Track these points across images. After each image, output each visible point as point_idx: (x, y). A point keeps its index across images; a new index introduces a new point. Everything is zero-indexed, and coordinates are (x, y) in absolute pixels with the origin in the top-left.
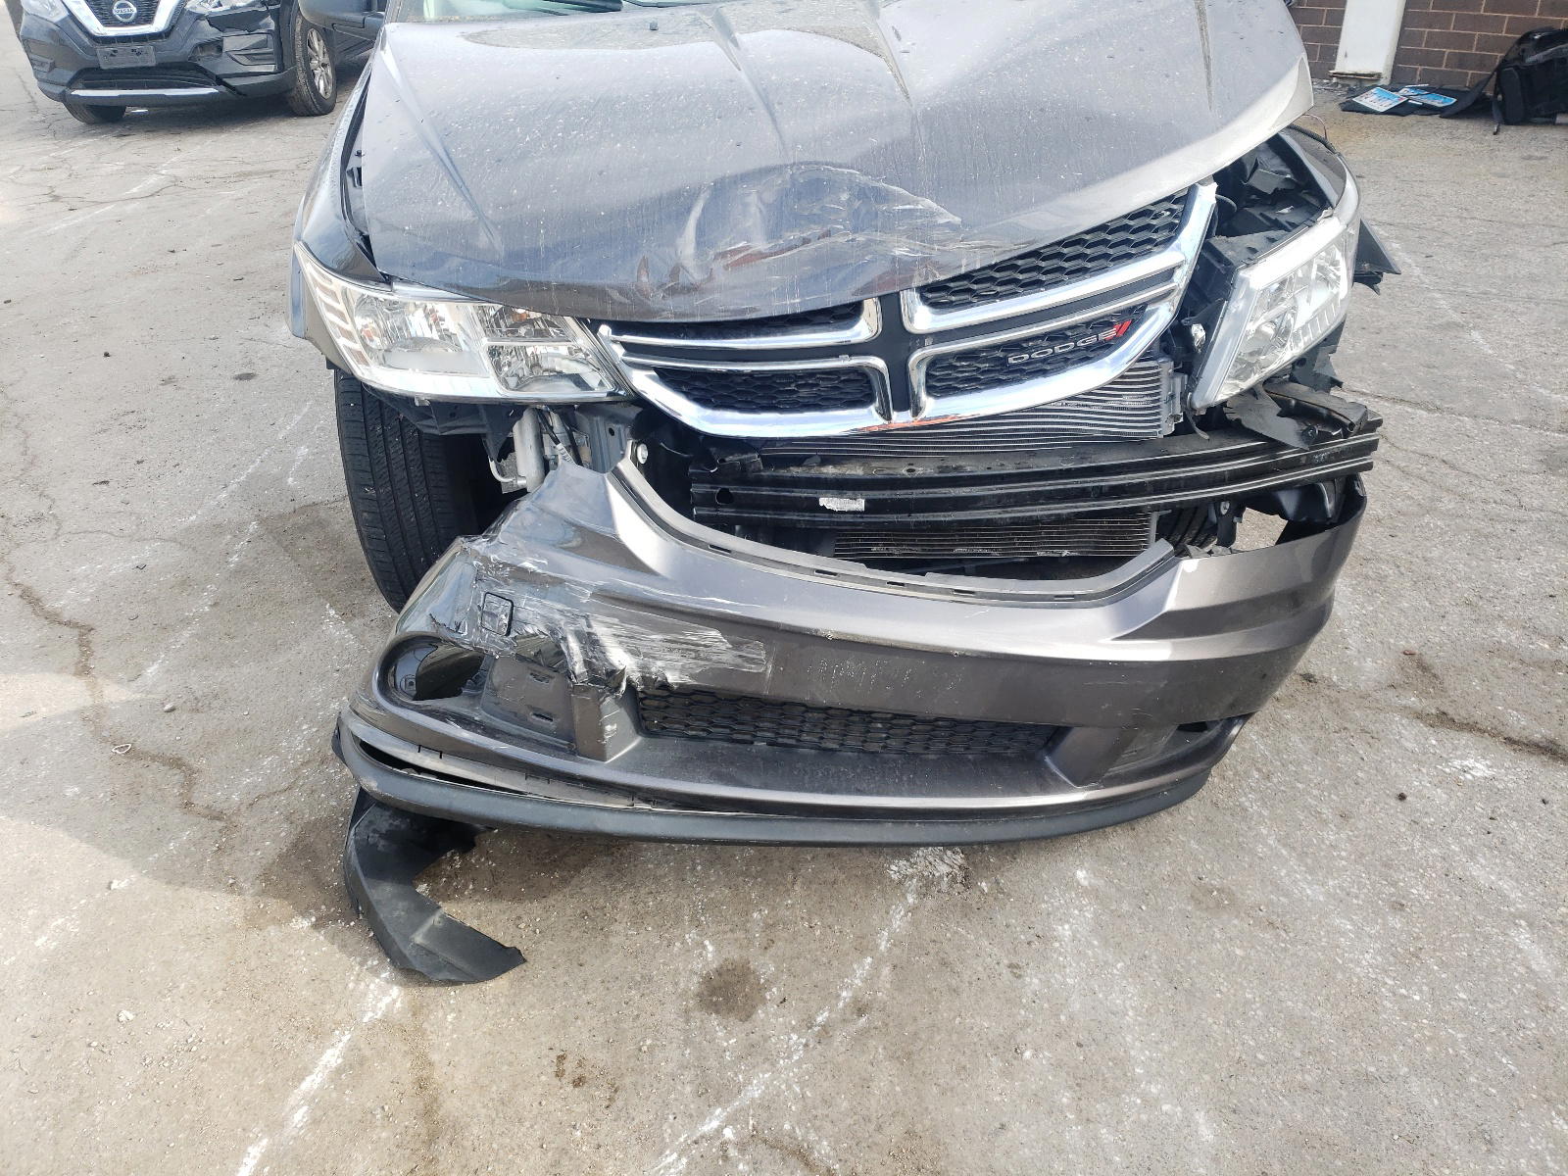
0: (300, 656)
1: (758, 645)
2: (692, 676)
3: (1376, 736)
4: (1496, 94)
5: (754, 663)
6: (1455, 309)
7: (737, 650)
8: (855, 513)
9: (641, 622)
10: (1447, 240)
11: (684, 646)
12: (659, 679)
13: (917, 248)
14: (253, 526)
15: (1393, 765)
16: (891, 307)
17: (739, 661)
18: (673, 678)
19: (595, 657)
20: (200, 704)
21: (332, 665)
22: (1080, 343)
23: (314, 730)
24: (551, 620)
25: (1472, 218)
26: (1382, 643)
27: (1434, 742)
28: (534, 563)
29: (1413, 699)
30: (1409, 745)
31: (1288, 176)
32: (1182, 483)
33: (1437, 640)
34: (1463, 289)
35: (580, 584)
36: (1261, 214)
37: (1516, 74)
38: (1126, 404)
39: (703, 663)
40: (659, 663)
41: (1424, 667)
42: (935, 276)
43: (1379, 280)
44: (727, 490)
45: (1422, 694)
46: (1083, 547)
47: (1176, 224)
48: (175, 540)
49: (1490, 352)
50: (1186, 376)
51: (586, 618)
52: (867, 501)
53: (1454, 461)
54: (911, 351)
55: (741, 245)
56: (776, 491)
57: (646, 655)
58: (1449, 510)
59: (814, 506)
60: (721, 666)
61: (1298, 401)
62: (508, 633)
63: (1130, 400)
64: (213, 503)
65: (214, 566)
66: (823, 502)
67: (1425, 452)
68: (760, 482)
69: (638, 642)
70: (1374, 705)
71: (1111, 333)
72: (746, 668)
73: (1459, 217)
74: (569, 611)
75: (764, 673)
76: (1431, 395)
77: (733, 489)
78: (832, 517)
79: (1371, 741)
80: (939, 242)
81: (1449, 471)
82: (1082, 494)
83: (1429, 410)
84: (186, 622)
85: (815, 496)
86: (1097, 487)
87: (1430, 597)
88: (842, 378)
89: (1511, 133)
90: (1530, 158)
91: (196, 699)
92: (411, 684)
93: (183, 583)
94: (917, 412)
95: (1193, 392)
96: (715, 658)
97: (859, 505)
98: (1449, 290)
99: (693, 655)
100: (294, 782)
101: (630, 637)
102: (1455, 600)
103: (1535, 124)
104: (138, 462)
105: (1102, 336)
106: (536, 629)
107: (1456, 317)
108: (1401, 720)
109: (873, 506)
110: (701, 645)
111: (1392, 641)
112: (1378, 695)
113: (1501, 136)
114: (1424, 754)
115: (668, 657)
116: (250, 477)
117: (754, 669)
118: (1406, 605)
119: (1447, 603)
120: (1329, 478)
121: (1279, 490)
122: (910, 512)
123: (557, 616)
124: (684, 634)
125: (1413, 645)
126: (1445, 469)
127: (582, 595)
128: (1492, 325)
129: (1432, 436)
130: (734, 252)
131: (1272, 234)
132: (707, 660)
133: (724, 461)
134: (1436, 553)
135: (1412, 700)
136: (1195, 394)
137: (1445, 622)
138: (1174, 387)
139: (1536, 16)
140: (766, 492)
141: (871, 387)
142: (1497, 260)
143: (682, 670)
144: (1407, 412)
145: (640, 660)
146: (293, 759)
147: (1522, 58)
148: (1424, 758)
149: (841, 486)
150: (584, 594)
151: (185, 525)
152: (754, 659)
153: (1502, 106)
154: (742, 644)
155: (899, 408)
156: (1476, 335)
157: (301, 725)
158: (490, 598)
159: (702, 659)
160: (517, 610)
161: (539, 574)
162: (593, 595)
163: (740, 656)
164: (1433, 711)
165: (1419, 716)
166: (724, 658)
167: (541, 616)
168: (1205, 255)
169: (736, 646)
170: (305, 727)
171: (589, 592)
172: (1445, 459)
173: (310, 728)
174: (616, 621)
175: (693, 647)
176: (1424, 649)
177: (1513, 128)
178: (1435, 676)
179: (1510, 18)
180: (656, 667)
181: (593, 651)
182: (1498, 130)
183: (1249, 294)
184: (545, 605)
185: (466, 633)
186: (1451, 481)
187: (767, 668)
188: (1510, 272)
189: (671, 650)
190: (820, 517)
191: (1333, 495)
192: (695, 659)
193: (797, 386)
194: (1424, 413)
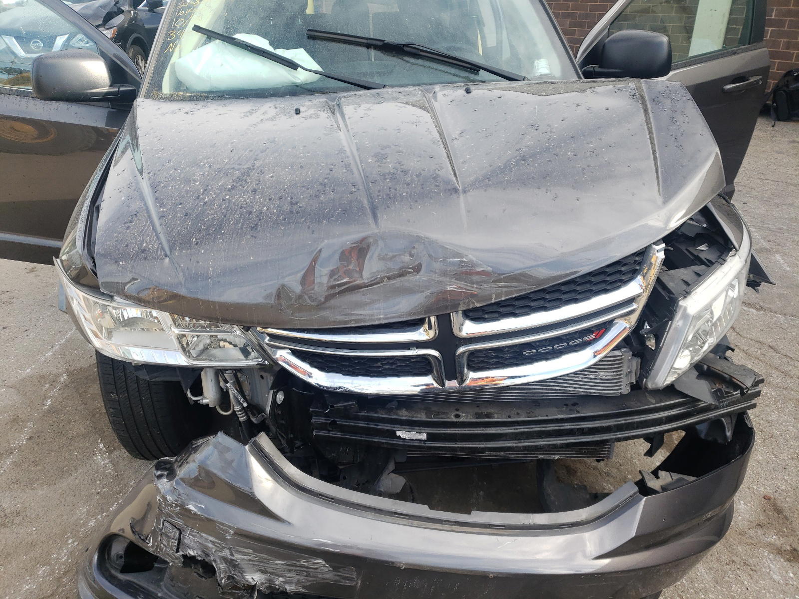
0: (77, 481)
1: (352, 569)
2: (304, 587)
3: (754, 568)
4: (773, 103)
5: (348, 580)
6: (764, 238)
7: (336, 571)
8: (420, 440)
9: (268, 552)
10: (754, 193)
11: (298, 568)
12: (281, 589)
13: (462, 286)
14: (64, 378)
15: (768, 594)
16: (445, 323)
17: (337, 578)
18: (289, 588)
19: (236, 575)
20: (7, 520)
21: (96, 489)
22: (571, 343)
23: (76, 543)
24: (206, 547)
25: (766, 179)
26: (749, 489)
27: (791, 575)
28: (196, 506)
29: (774, 537)
30: (776, 577)
31: (705, 225)
32: (635, 425)
33: (784, 487)
34: (767, 225)
35: (226, 526)
36: (687, 250)
37: (784, 94)
38: (600, 377)
39: (310, 579)
40: (281, 579)
41: (779, 511)
42: (474, 303)
43: (759, 285)
44: (336, 421)
45: (779, 533)
46: (568, 454)
47: (637, 270)
48: (14, 387)
49: (788, 269)
50: (640, 360)
51: (230, 549)
52: (428, 434)
53: (777, 347)
54: (457, 347)
55: (345, 280)
56: (367, 424)
57: (272, 573)
58: (777, 384)
59: (393, 434)
60: (325, 581)
61: (709, 367)
62: (177, 551)
63: (602, 374)
64: (43, 359)
65: (35, 408)
66: (398, 433)
67: (758, 340)
68: (357, 418)
69: (266, 565)
70: (750, 541)
71: (593, 336)
72: (342, 582)
73: (759, 178)
74: (218, 543)
75: (355, 586)
76: (757, 298)
77: (340, 422)
78: (405, 442)
79: (751, 572)
80: (477, 283)
81: (774, 354)
82: (571, 433)
83: (757, 309)
84: (10, 452)
85: (394, 429)
86: (580, 429)
87: (775, 452)
88: (412, 361)
89: (781, 125)
90: (794, 142)
91: (5, 515)
92: (121, 557)
93: (14, 420)
94: (462, 381)
95: (647, 378)
96: (320, 576)
97: (424, 436)
98: (759, 226)
99: (305, 574)
100: (56, 590)
101: (260, 562)
102: (791, 455)
103: (794, 121)
104: (4, 328)
105: (586, 339)
106: (196, 552)
107: (765, 244)
108: (768, 555)
109: (431, 437)
110: (310, 568)
111: (755, 487)
112: (751, 533)
113: (776, 128)
114: (787, 584)
115: (289, 575)
116: (68, 340)
117: (348, 583)
118: (760, 457)
119: (786, 458)
120: (729, 415)
121: (697, 425)
122: (456, 441)
123: (210, 545)
124: (299, 561)
125: (769, 491)
126: (771, 353)
127: (226, 533)
128: (787, 251)
129: (761, 328)
130: (340, 285)
131: (697, 268)
132: (315, 577)
133: (334, 407)
134: (774, 417)
135: (773, 539)
136: (648, 380)
137: (787, 473)
138: (632, 366)
139: (793, 61)
140: (361, 424)
141: (431, 367)
142: (784, 207)
143: (298, 583)
144: (744, 310)
145: (267, 576)
146: (58, 569)
147: (787, 86)
148: (787, 588)
149: (411, 424)
150: (229, 533)
151: (24, 375)
152: (348, 577)
153: (776, 109)
154: (339, 568)
155: (450, 379)
156: (778, 257)
157: (68, 538)
158: (166, 524)
159: (310, 577)
160: (183, 537)
161: (199, 515)
162: (236, 534)
163: (338, 575)
164: (788, 548)
165: (779, 552)
166: (327, 576)
167: (200, 543)
168: (657, 286)
169: (335, 569)
170: (70, 541)
171: (232, 532)
172: (771, 344)
173: (73, 542)
174: (251, 551)
175: (305, 569)
176: (777, 495)
177: (782, 123)
178: (786, 517)
179: (778, 62)
180: (279, 581)
181: (234, 571)
182: (774, 125)
183: (685, 316)
184: (202, 536)
185: (151, 544)
186: (776, 361)
187: (357, 583)
188: (793, 215)
189: (290, 571)
190: (396, 442)
191: (730, 425)
192: (306, 576)
193: (382, 364)
194: (754, 311)
